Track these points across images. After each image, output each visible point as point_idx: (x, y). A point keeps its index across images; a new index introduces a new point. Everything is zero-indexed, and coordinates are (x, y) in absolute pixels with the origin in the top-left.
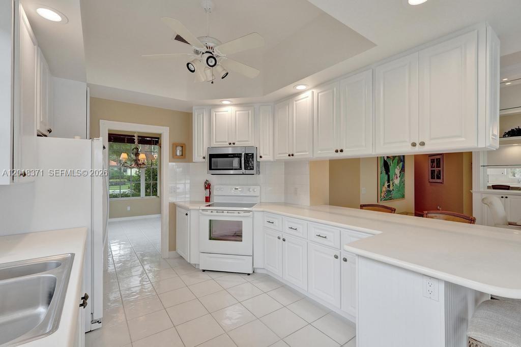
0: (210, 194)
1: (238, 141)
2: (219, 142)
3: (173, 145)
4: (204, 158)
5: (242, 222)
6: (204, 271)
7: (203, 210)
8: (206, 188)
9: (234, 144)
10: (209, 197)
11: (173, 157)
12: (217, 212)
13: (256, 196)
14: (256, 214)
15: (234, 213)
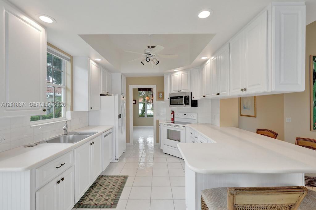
0: (174, 117)
1: (183, 90)
2: (174, 91)
3: (158, 93)
4: (168, 99)
5: (180, 132)
6: (165, 153)
7: (165, 124)
8: (172, 114)
9: (181, 91)
10: (173, 118)
11: (158, 99)
12: (170, 126)
13: (195, 119)
14: (187, 128)
15: (176, 127)
